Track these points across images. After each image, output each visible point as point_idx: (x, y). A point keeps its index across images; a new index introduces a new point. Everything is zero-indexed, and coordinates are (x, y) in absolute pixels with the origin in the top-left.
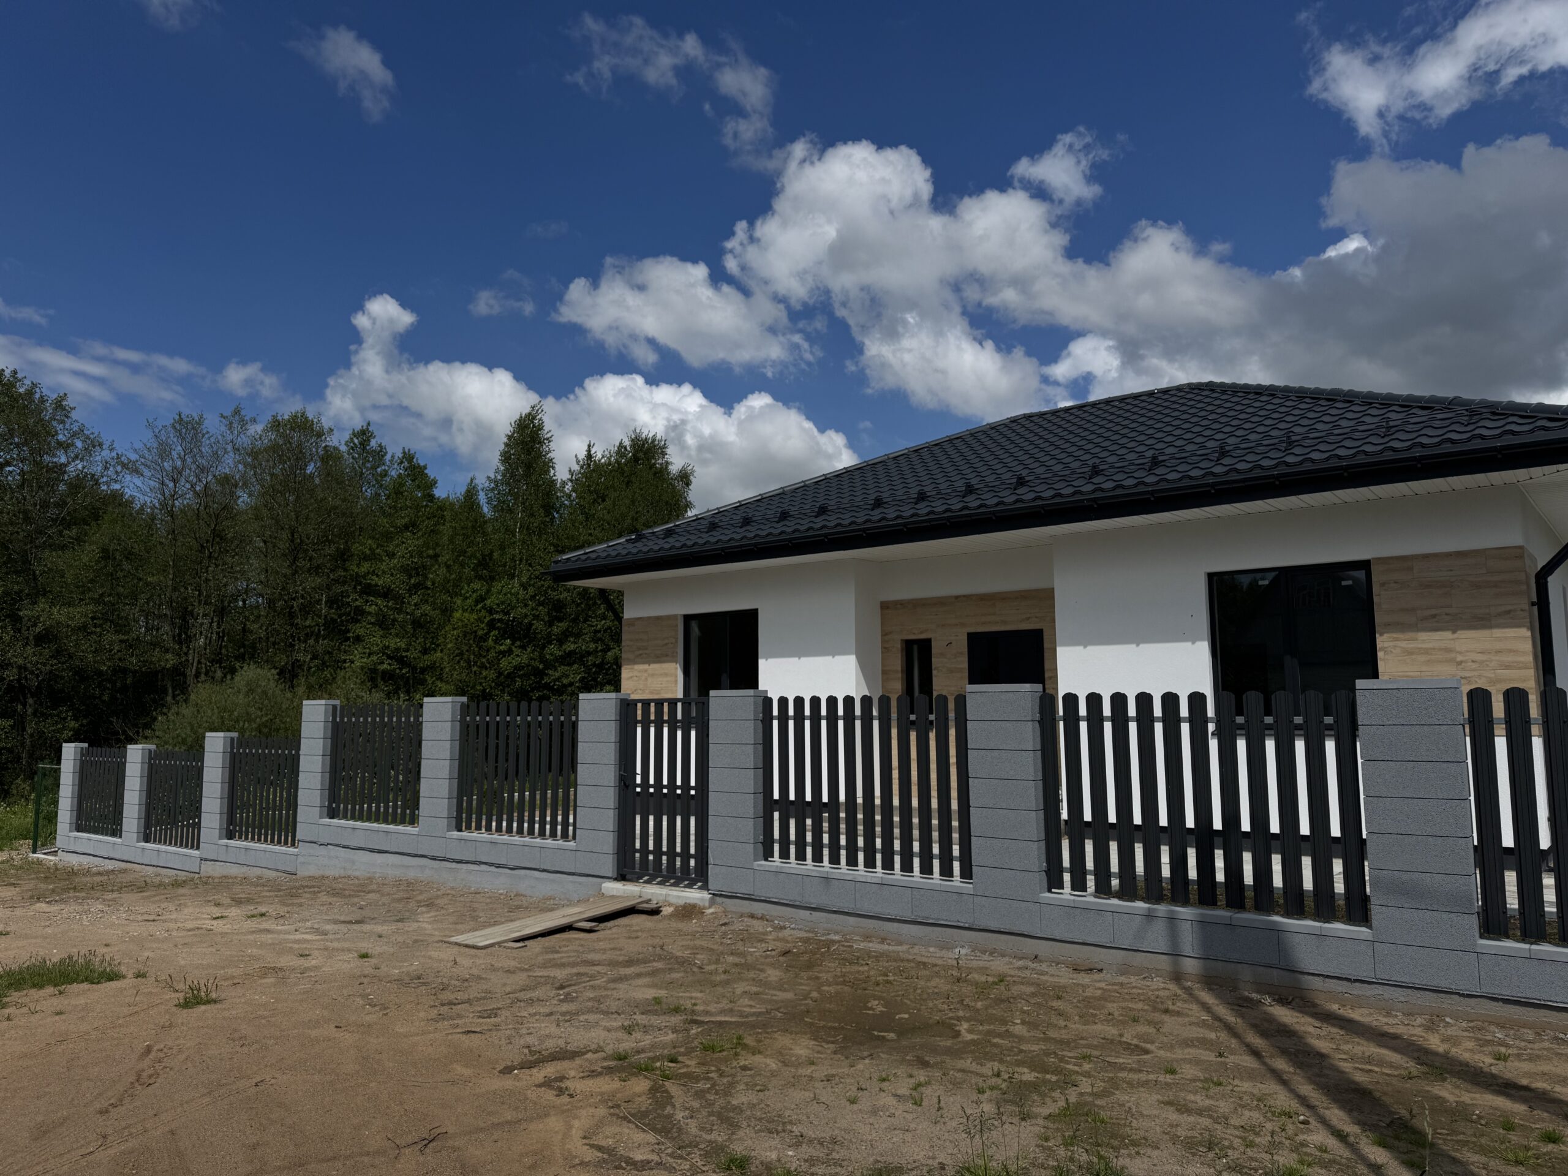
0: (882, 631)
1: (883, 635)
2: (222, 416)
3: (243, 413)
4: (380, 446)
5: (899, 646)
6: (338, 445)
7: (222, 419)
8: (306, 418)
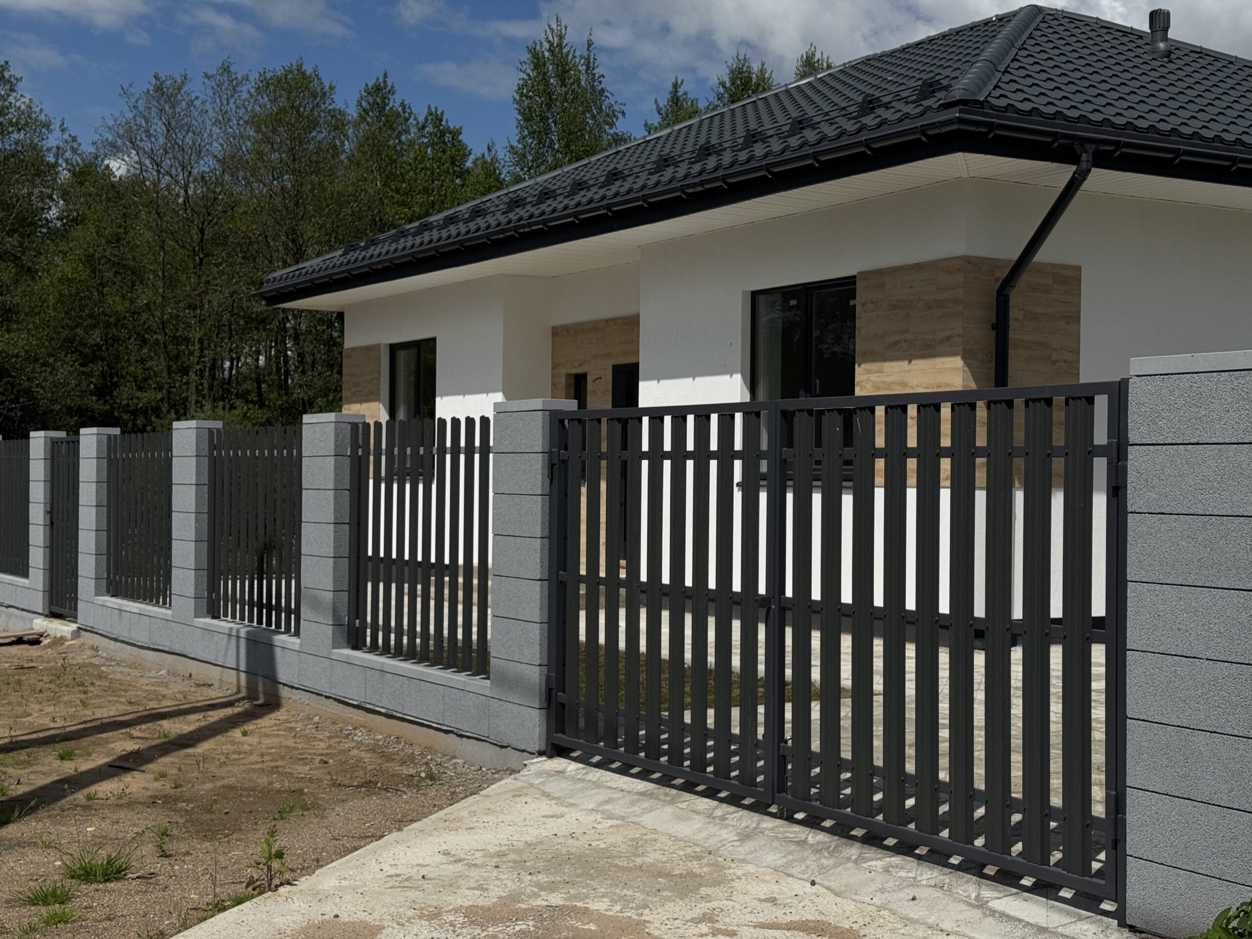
0: (553, 363)
1: (553, 369)
2: (207, 76)
3: (232, 69)
4: (402, 104)
5: (563, 381)
6: (343, 108)
7: (206, 81)
8: (304, 74)
